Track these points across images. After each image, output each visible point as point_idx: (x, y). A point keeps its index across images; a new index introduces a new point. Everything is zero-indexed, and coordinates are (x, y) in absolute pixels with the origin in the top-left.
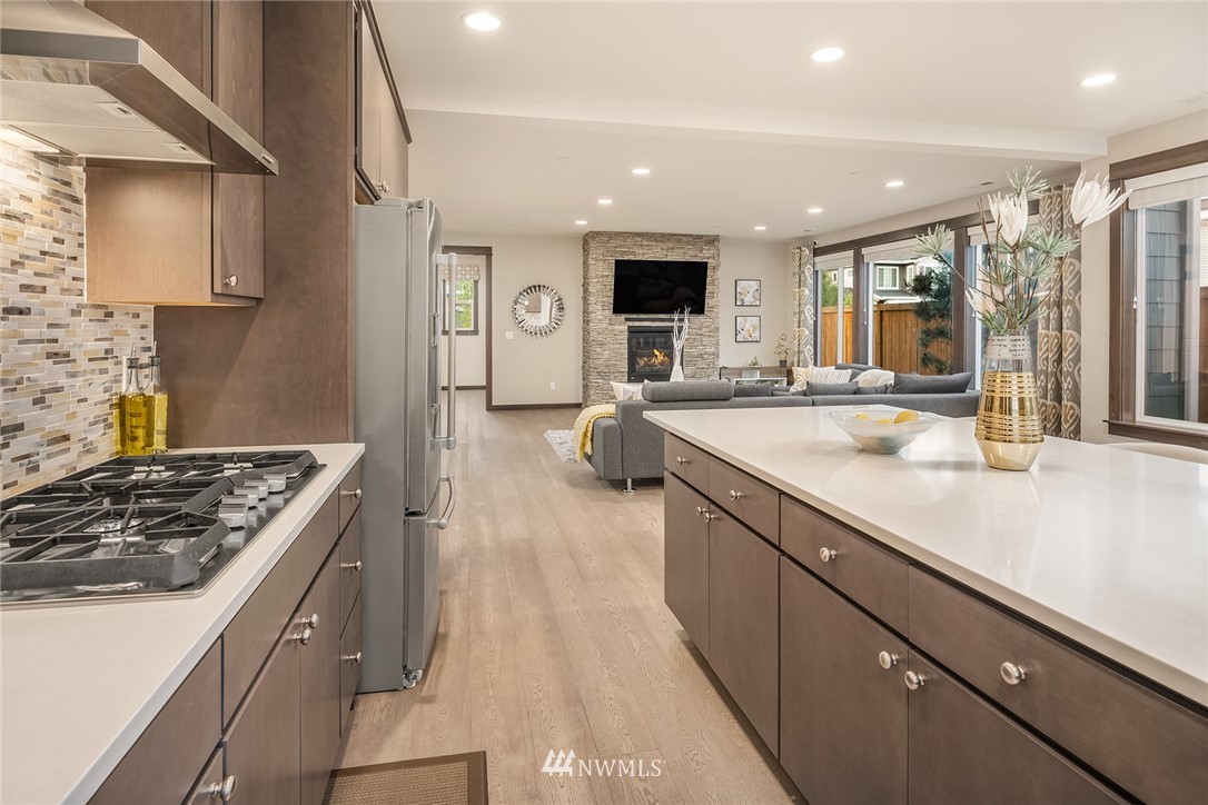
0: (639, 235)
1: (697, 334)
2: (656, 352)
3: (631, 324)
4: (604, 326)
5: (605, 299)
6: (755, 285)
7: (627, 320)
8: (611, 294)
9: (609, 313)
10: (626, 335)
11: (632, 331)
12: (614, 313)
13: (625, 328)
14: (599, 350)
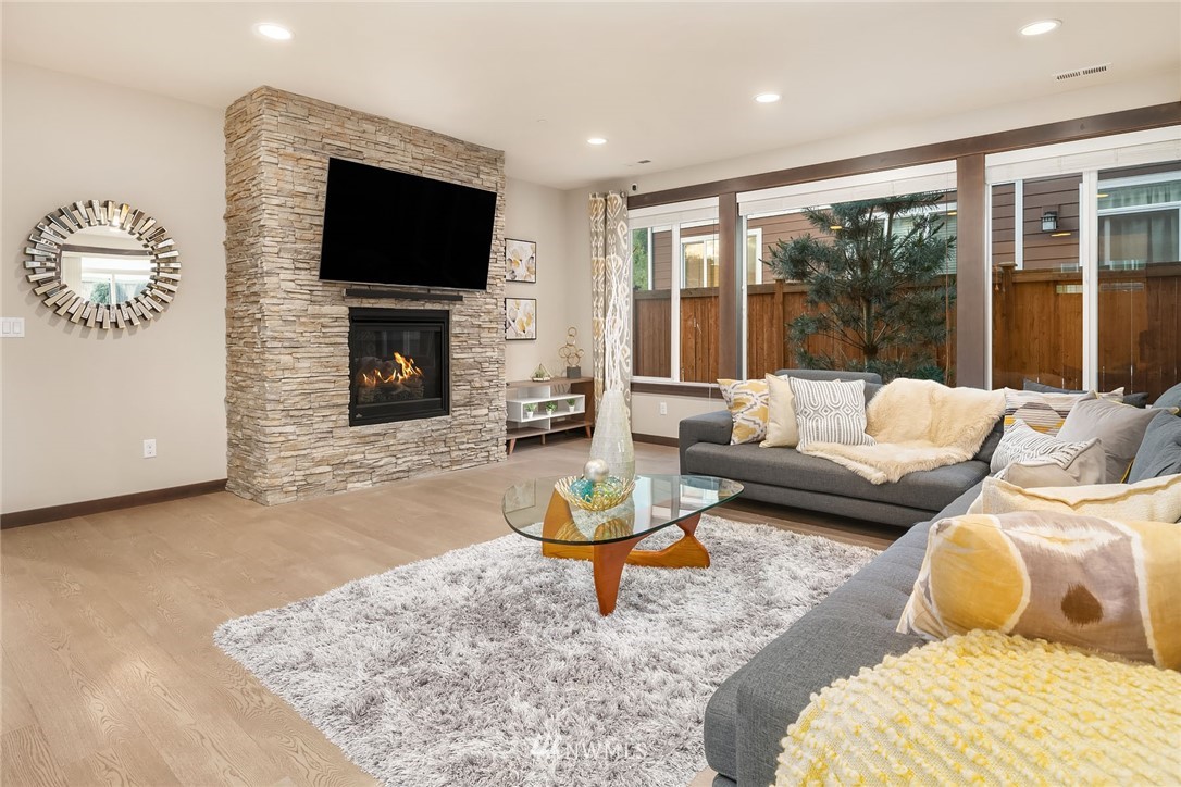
0: (371, 119)
1: (473, 326)
2: (400, 359)
3: (355, 303)
4: (298, 305)
5: (299, 246)
6: (528, 249)
7: (351, 293)
8: (317, 234)
9: (311, 276)
10: (344, 328)
11: (356, 317)
12: (322, 276)
13: (342, 310)
14: (286, 359)
